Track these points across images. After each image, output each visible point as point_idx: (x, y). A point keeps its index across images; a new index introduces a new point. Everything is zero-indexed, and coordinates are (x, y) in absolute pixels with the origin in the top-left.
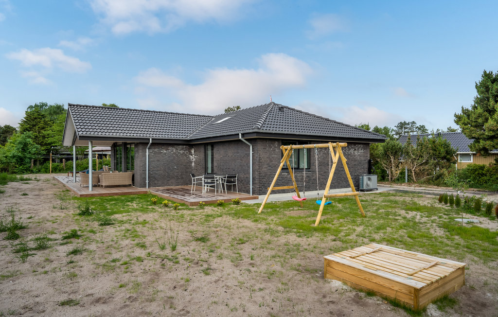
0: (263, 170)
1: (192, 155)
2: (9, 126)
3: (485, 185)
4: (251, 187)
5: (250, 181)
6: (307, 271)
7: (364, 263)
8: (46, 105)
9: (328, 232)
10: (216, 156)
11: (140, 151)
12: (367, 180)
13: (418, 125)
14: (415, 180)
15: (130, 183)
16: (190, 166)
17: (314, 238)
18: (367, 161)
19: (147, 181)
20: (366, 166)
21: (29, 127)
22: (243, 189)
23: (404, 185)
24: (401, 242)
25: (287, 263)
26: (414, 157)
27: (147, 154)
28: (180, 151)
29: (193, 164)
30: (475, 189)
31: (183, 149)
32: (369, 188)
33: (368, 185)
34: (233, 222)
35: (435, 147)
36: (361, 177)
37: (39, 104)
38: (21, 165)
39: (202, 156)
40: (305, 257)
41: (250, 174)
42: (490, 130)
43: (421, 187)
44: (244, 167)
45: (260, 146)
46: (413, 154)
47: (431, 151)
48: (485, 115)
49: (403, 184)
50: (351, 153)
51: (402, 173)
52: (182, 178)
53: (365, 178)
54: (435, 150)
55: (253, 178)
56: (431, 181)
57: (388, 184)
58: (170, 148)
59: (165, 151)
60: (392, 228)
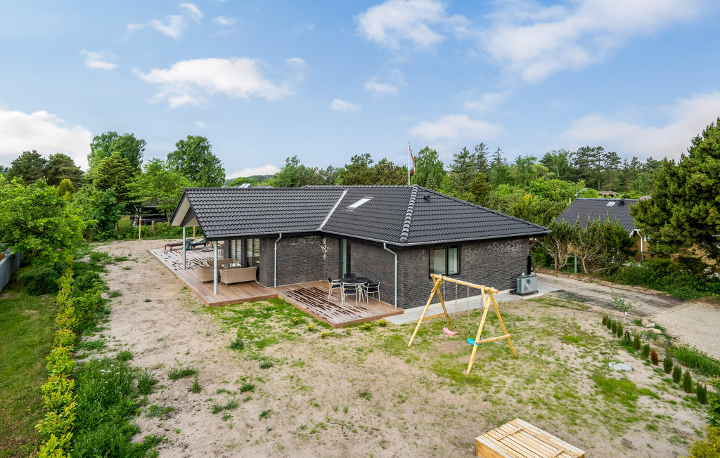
0: (409, 281)
1: (323, 245)
2: (62, 155)
3: (667, 287)
4: (396, 299)
5: (394, 292)
6: (462, 445)
7: (507, 448)
8: (116, 135)
9: (480, 385)
10: (354, 254)
11: (268, 246)
12: (526, 282)
13: (606, 152)
14: (586, 272)
15: (254, 278)
16: (322, 258)
17: (466, 395)
18: (526, 257)
19: (275, 280)
20: (525, 263)
21: (108, 178)
22: (386, 298)
23: (572, 278)
24: (546, 404)
25: (445, 434)
26: (584, 245)
27: (275, 249)
28: (311, 241)
29: (325, 256)
30: (656, 292)
31: (313, 239)
32: (527, 291)
33: (526, 288)
34: (386, 362)
35: (610, 235)
36: (518, 279)
37: (107, 134)
38: (103, 231)
39: (337, 250)
40: (460, 427)
41: (394, 284)
42: (667, 236)
43: (592, 282)
44: (388, 275)
45: (405, 256)
46: (583, 241)
47: (604, 240)
48: (662, 216)
49: (571, 276)
50: (507, 250)
51: (571, 260)
52: (313, 273)
53: (524, 281)
54: (609, 239)
55: (398, 290)
56: (604, 276)
57: (553, 274)
58: (300, 240)
59: (294, 244)
60: (542, 380)
